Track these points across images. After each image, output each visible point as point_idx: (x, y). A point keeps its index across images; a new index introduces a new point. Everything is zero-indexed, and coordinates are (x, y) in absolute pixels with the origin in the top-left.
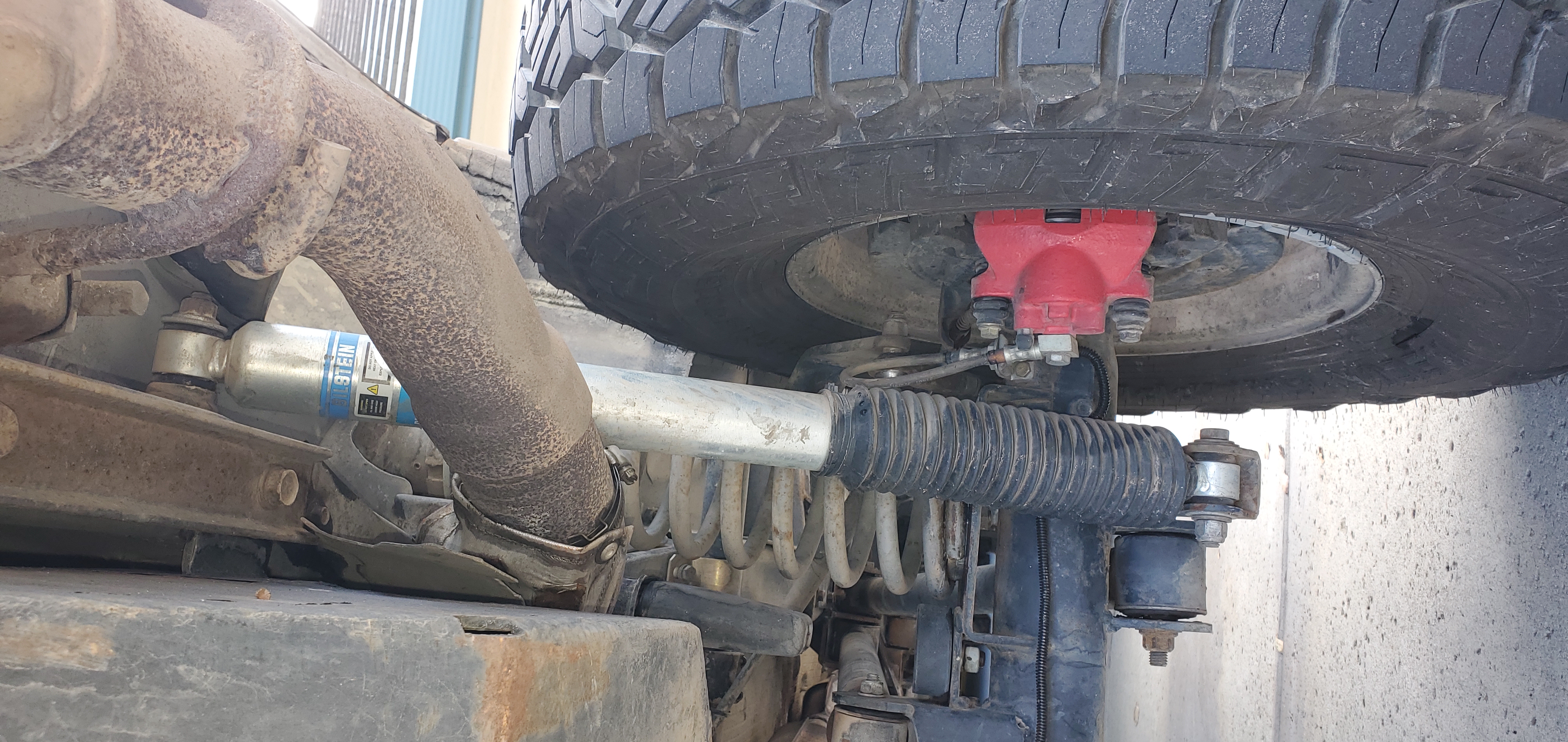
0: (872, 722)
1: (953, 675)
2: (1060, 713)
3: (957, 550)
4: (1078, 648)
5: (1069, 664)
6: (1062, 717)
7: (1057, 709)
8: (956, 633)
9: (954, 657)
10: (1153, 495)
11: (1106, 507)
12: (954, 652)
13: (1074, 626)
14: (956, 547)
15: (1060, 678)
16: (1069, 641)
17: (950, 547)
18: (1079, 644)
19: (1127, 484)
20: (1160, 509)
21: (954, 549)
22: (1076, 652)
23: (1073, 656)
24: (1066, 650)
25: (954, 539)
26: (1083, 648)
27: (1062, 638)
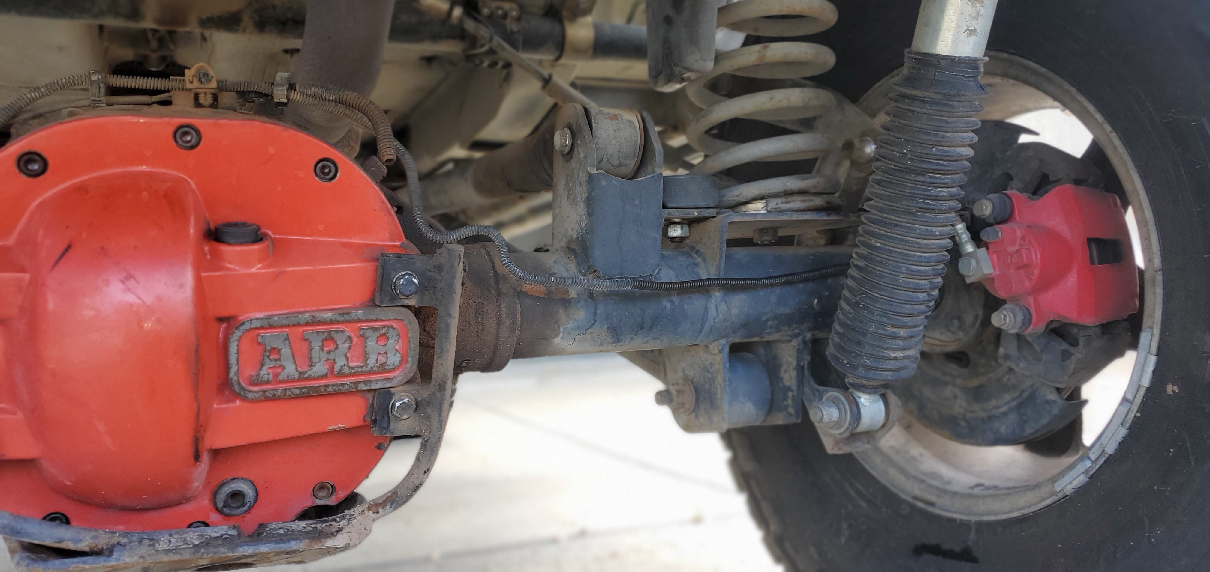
0: (639, 139)
1: (683, 210)
2: (668, 305)
3: (777, 206)
4: (718, 316)
5: (706, 309)
6: (665, 307)
7: (672, 302)
8: (715, 210)
9: (697, 210)
10: (887, 353)
11: (877, 315)
12: (700, 210)
13: (735, 311)
14: (779, 205)
15: (695, 302)
16: (723, 307)
17: (779, 200)
18: (721, 316)
19: (900, 329)
20: (870, 362)
21: (777, 204)
22: (715, 314)
23: (712, 312)
24: (716, 305)
25: (787, 203)
26: (717, 320)
27: (725, 301)
